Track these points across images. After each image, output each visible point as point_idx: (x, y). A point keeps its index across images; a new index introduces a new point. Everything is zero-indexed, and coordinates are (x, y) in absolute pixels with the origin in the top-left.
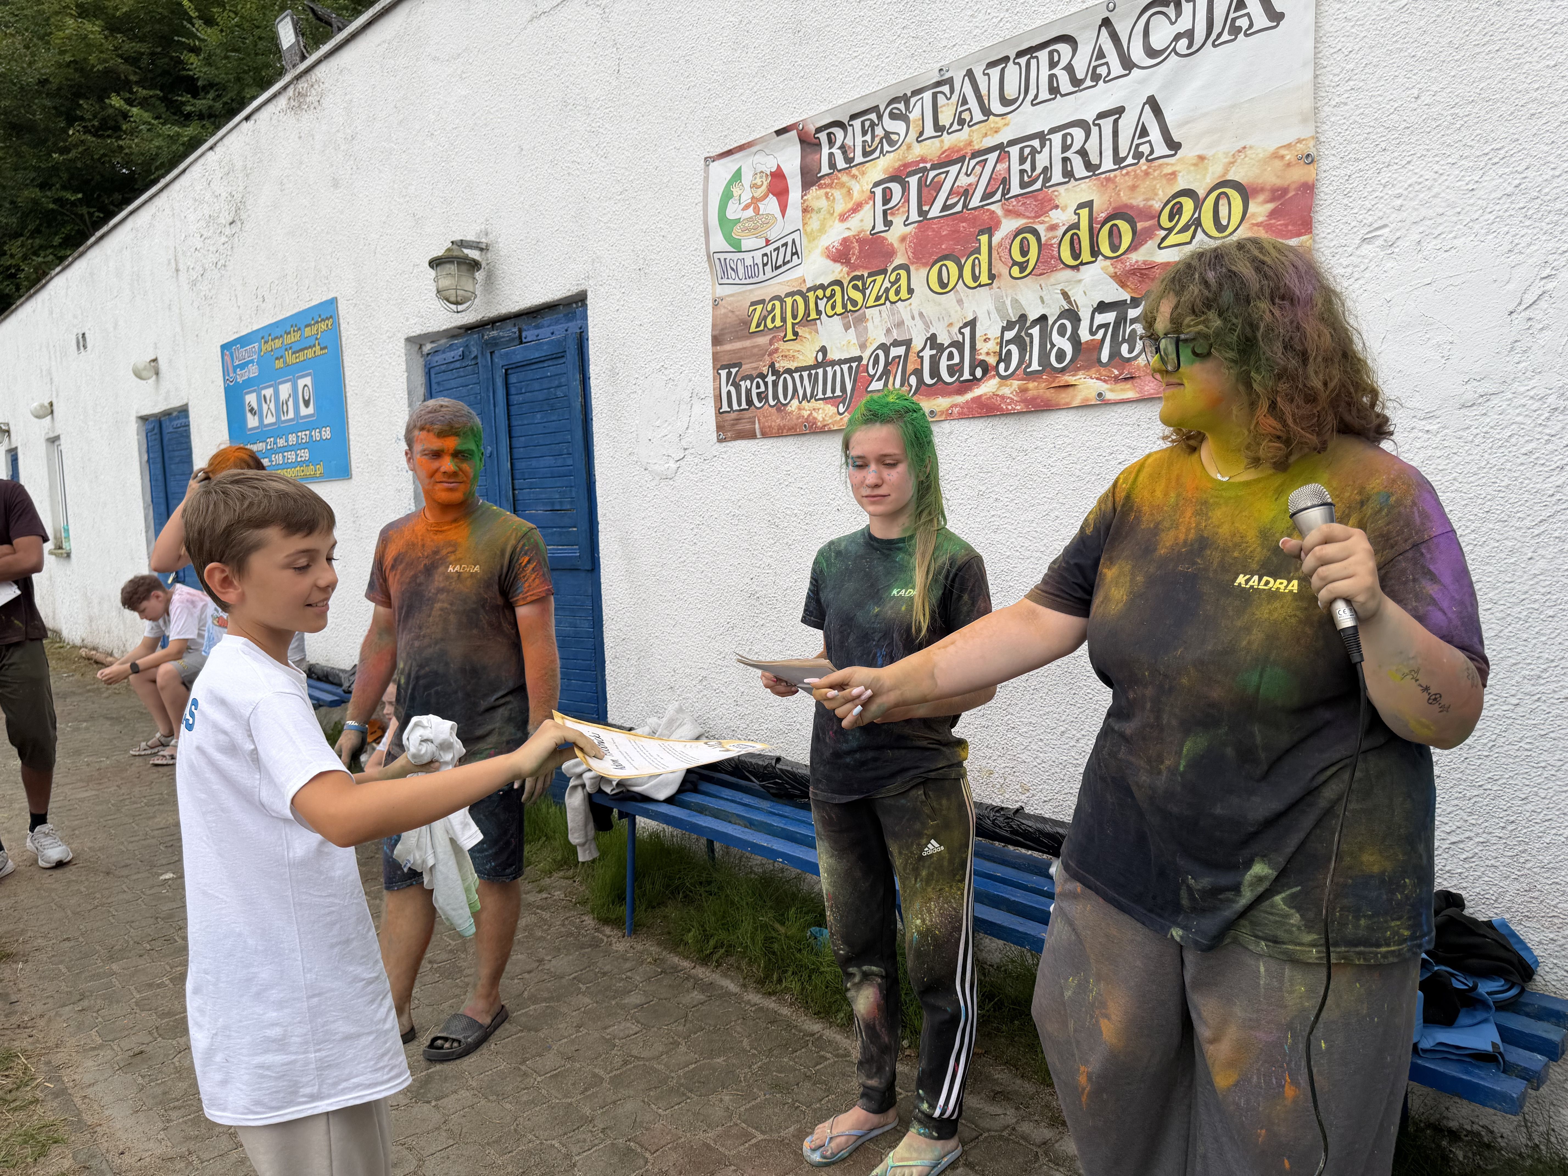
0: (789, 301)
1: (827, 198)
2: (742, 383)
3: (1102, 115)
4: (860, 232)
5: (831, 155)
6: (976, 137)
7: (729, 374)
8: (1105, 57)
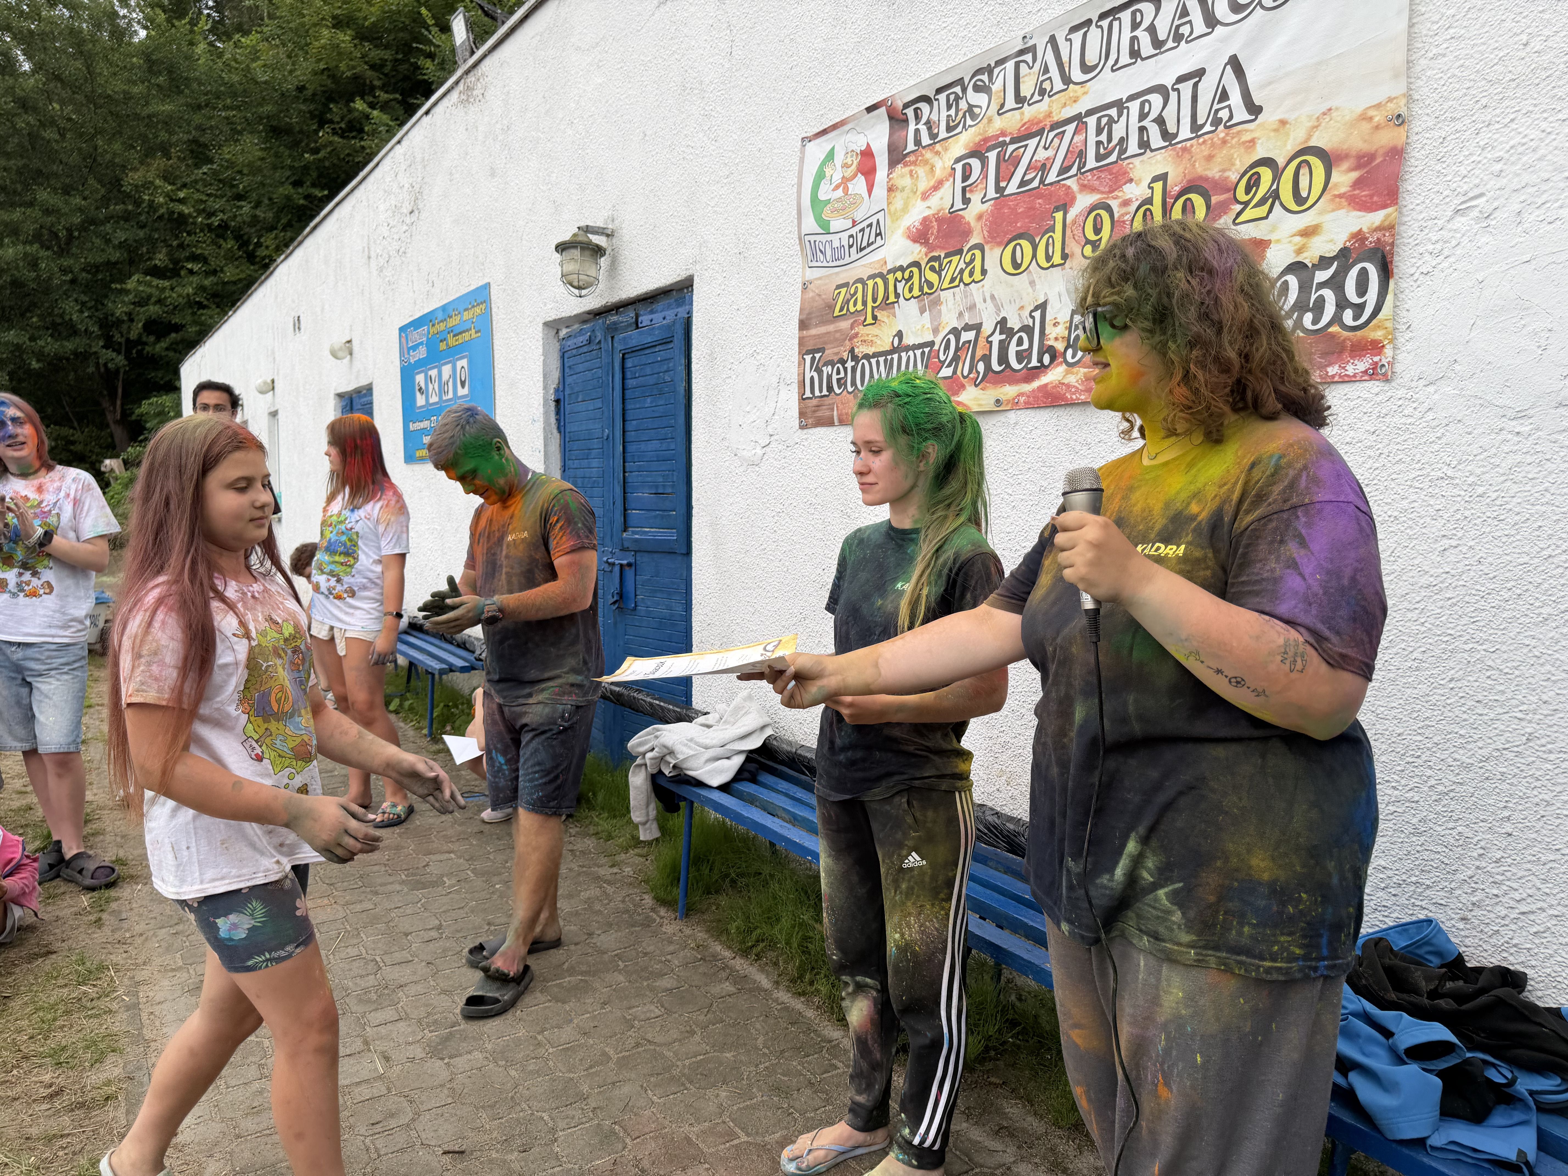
0: (870, 283)
1: (911, 175)
2: (824, 369)
3: (1181, 79)
4: (939, 211)
5: (917, 131)
6: (1055, 107)
7: (813, 359)
8: (1188, 14)
